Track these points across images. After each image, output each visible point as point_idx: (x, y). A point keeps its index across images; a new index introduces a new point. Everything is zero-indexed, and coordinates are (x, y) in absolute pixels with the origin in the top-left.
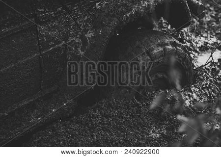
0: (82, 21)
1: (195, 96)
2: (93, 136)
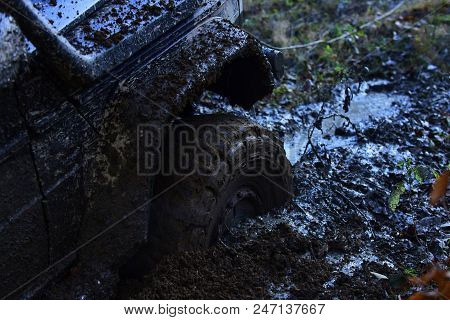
0: (100, 121)
1: (310, 216)
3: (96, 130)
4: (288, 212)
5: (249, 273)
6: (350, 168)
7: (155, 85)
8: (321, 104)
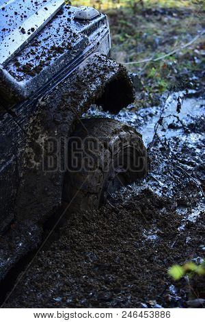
0: (27, 126)
2: (86, 259)
3: (25, 132)
4: (147, 181)
5: (129, 223)
6: (182, 151)
7: (63, 100)
8: (155, 108)
